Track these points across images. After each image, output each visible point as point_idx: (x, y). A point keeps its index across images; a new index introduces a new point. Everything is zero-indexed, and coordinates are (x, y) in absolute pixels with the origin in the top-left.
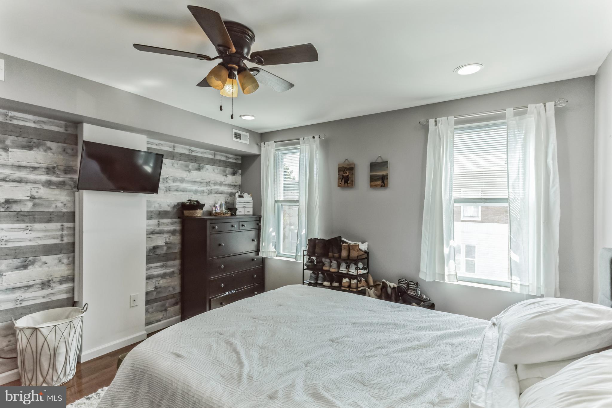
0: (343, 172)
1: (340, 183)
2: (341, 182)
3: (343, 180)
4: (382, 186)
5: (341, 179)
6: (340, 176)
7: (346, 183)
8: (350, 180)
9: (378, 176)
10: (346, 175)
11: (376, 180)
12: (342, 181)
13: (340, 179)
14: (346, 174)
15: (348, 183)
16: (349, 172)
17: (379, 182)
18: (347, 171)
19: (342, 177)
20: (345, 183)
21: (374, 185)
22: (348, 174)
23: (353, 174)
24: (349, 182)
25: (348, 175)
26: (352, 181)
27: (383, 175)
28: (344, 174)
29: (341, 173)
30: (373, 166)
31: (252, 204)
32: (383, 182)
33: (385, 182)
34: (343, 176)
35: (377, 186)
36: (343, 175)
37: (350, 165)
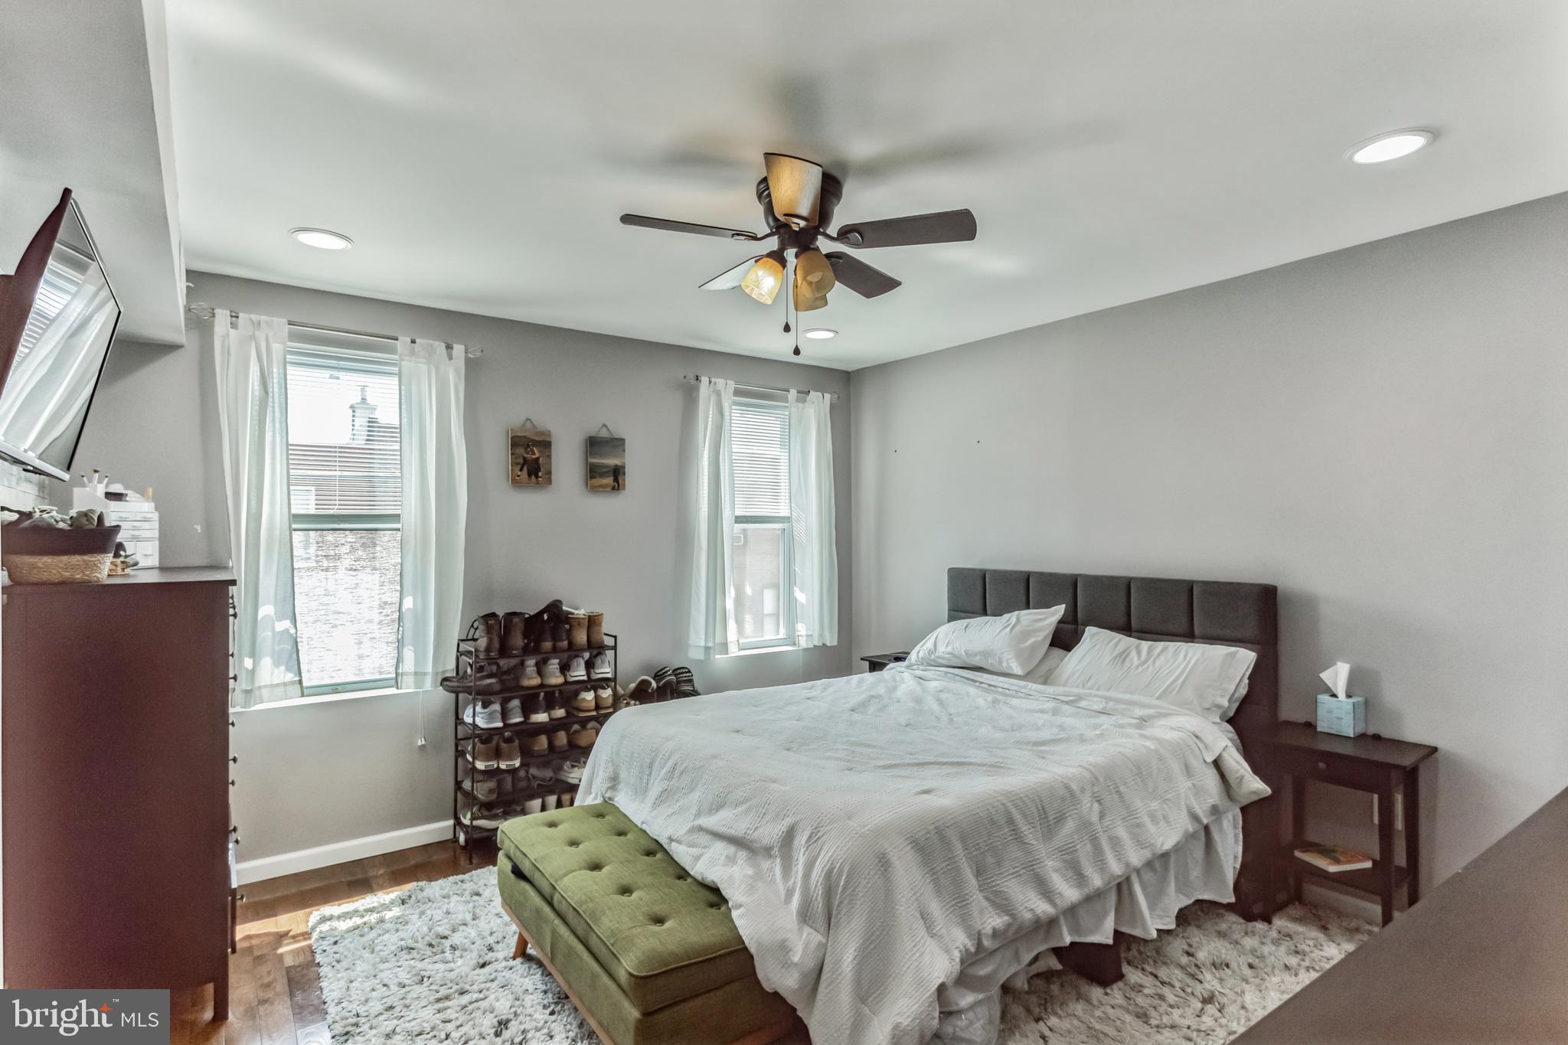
0: (525, 449)
1: (518, 476)
2: (519, 473)
3: (525, 469)
4: (613, 488)
5: (519, 467)
6: (516, 458)
7: (533, 477)
8: (542, 469)
9: (608, 466)
10: (534, 457)
11: (603, 475)
12: (521, 470)
13: (518, 464)
14: (534, 454)
15: (537, 477)
16: (540, 452)
17: (609, 480)
18: (534, 448)
19: (521, 461)
20: (530, 475)
21: (597, 484)
22: (537, 455)
23: (549, 457)
24: (540, 474)
25: (538, 459)
26: (549, 473)
27: (616, 466)
28: (528, 454)
29: (520, 451)
30: (594, 444)
31: (156, 525)
32: (616, 480)
33: (620, 482)
34: (525, 459)
35: (604, 488)
36: (526, 455)
37: (542, 433)
